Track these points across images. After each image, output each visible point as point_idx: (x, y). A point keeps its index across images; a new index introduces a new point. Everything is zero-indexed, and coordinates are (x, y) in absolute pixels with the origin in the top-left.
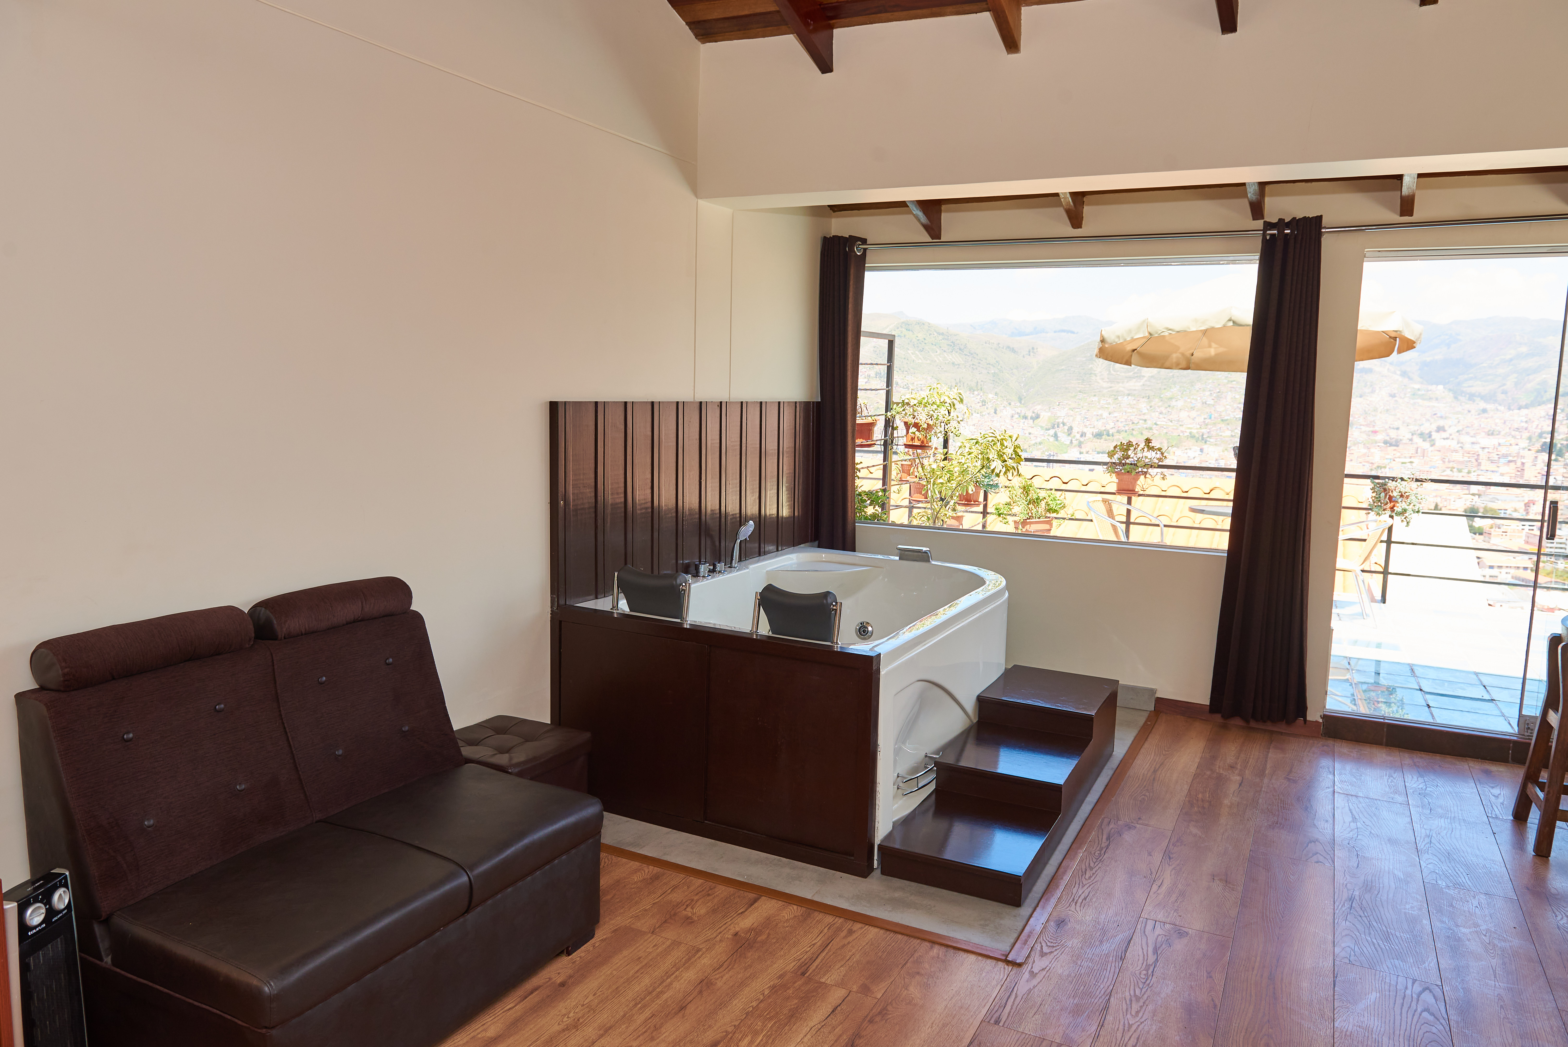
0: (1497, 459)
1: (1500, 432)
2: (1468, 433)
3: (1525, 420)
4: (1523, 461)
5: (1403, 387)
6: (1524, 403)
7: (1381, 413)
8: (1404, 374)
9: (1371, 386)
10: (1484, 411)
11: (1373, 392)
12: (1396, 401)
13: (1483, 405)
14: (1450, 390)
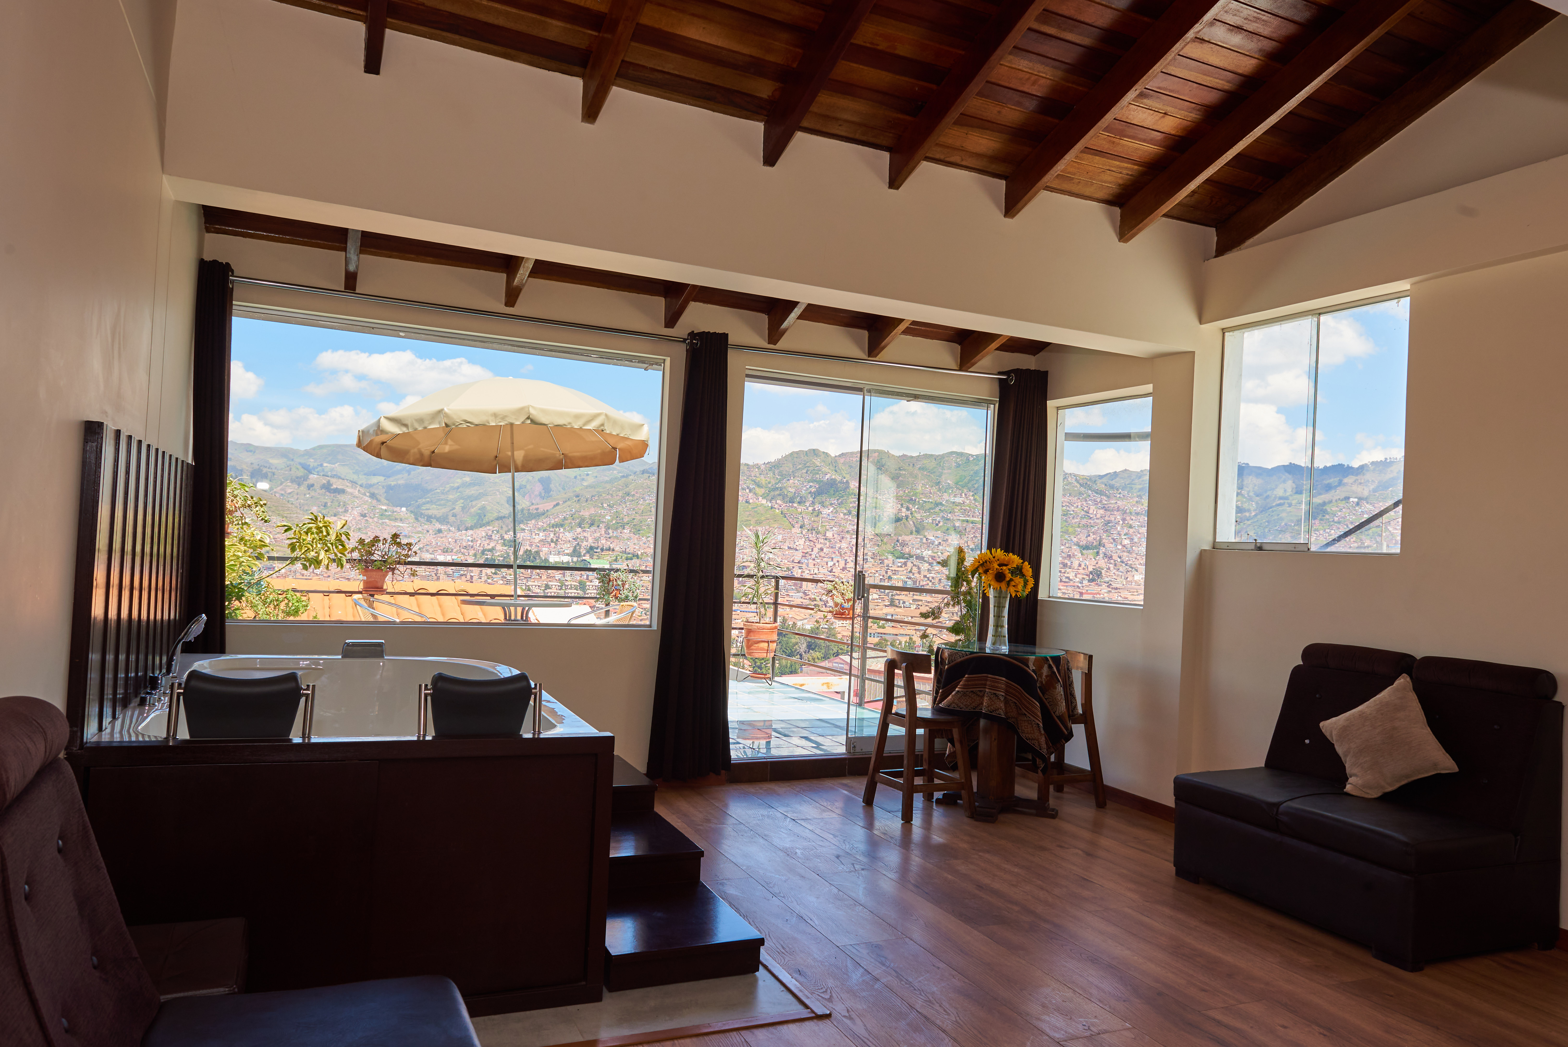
0: (451, 573)
1: (452, 550)
2: (427, 551)
3: (471, 539)
4: (472, 574)
5: (372, 508)
6: (470, 525)
7: (353, 531)
8: (373, 496)
9: (344, 506)
10: (440, 531)
11: (346, 511)
12: (367, 520)
13: (438, 526)
14: (412, 512)
